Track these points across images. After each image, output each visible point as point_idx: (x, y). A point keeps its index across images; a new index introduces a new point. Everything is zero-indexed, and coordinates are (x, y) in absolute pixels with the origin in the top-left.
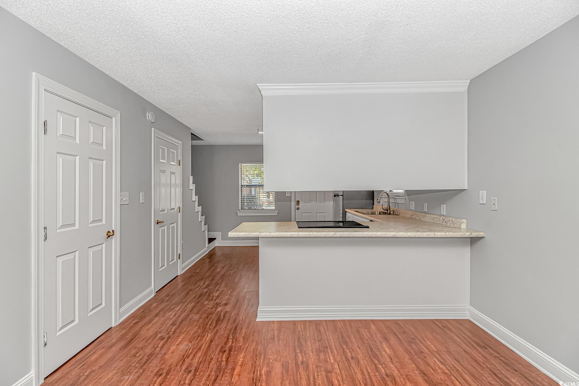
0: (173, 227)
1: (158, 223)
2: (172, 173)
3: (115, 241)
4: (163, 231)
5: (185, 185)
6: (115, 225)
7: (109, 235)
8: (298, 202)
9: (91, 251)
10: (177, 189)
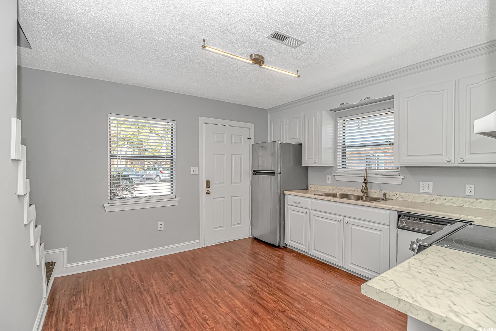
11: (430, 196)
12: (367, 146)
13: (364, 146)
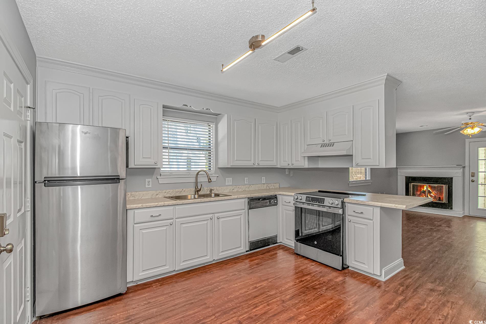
11: (232, 187)
12: (190, 149)
13: (187, 149)
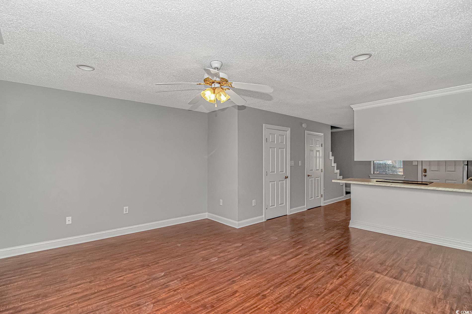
0: (318, 180)
1: (308, 176)
2: (319, 151)
3: (288, 180)
4: (312, 181)
5: (325, 157)
6: (288, 174)
7: (286, 178)
8: (425, 171)
9: (280, 182)
10: (321, 160)
